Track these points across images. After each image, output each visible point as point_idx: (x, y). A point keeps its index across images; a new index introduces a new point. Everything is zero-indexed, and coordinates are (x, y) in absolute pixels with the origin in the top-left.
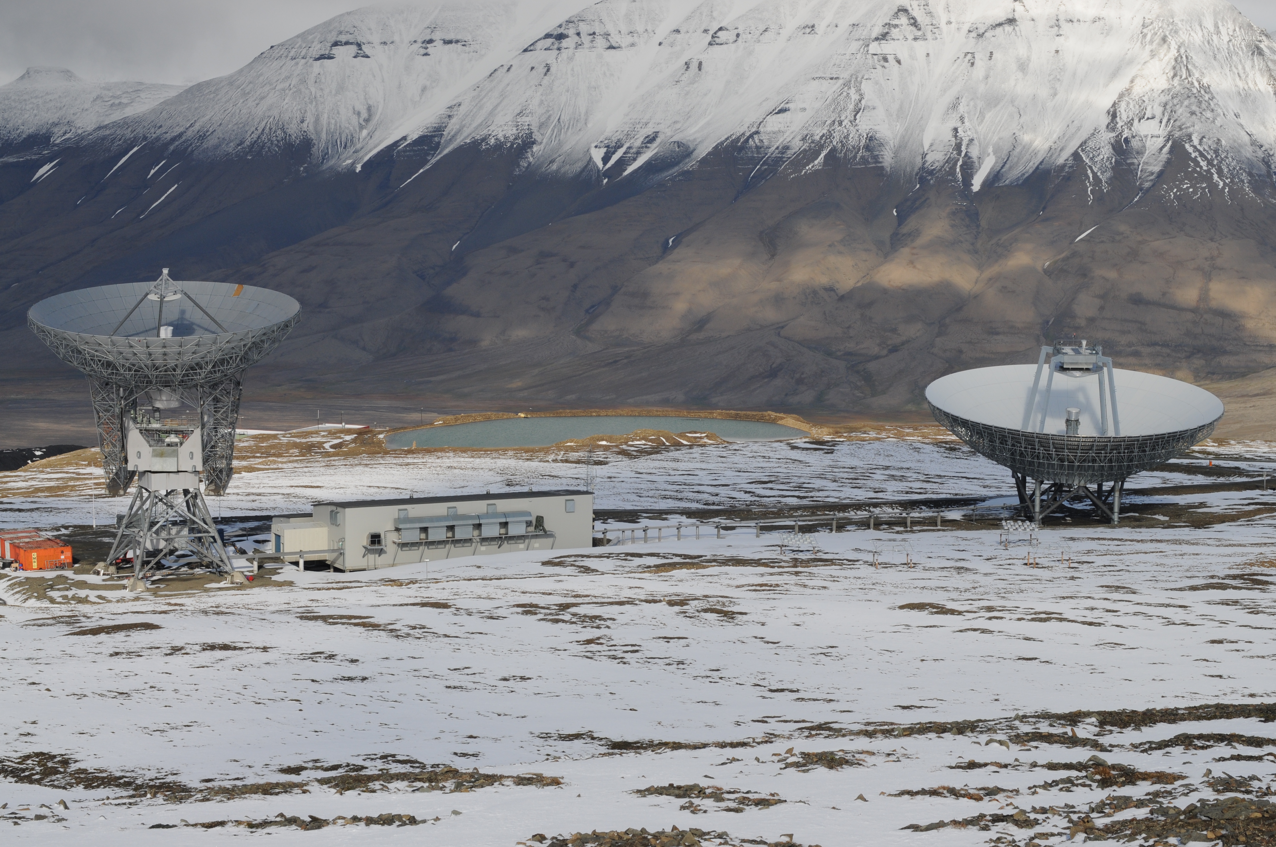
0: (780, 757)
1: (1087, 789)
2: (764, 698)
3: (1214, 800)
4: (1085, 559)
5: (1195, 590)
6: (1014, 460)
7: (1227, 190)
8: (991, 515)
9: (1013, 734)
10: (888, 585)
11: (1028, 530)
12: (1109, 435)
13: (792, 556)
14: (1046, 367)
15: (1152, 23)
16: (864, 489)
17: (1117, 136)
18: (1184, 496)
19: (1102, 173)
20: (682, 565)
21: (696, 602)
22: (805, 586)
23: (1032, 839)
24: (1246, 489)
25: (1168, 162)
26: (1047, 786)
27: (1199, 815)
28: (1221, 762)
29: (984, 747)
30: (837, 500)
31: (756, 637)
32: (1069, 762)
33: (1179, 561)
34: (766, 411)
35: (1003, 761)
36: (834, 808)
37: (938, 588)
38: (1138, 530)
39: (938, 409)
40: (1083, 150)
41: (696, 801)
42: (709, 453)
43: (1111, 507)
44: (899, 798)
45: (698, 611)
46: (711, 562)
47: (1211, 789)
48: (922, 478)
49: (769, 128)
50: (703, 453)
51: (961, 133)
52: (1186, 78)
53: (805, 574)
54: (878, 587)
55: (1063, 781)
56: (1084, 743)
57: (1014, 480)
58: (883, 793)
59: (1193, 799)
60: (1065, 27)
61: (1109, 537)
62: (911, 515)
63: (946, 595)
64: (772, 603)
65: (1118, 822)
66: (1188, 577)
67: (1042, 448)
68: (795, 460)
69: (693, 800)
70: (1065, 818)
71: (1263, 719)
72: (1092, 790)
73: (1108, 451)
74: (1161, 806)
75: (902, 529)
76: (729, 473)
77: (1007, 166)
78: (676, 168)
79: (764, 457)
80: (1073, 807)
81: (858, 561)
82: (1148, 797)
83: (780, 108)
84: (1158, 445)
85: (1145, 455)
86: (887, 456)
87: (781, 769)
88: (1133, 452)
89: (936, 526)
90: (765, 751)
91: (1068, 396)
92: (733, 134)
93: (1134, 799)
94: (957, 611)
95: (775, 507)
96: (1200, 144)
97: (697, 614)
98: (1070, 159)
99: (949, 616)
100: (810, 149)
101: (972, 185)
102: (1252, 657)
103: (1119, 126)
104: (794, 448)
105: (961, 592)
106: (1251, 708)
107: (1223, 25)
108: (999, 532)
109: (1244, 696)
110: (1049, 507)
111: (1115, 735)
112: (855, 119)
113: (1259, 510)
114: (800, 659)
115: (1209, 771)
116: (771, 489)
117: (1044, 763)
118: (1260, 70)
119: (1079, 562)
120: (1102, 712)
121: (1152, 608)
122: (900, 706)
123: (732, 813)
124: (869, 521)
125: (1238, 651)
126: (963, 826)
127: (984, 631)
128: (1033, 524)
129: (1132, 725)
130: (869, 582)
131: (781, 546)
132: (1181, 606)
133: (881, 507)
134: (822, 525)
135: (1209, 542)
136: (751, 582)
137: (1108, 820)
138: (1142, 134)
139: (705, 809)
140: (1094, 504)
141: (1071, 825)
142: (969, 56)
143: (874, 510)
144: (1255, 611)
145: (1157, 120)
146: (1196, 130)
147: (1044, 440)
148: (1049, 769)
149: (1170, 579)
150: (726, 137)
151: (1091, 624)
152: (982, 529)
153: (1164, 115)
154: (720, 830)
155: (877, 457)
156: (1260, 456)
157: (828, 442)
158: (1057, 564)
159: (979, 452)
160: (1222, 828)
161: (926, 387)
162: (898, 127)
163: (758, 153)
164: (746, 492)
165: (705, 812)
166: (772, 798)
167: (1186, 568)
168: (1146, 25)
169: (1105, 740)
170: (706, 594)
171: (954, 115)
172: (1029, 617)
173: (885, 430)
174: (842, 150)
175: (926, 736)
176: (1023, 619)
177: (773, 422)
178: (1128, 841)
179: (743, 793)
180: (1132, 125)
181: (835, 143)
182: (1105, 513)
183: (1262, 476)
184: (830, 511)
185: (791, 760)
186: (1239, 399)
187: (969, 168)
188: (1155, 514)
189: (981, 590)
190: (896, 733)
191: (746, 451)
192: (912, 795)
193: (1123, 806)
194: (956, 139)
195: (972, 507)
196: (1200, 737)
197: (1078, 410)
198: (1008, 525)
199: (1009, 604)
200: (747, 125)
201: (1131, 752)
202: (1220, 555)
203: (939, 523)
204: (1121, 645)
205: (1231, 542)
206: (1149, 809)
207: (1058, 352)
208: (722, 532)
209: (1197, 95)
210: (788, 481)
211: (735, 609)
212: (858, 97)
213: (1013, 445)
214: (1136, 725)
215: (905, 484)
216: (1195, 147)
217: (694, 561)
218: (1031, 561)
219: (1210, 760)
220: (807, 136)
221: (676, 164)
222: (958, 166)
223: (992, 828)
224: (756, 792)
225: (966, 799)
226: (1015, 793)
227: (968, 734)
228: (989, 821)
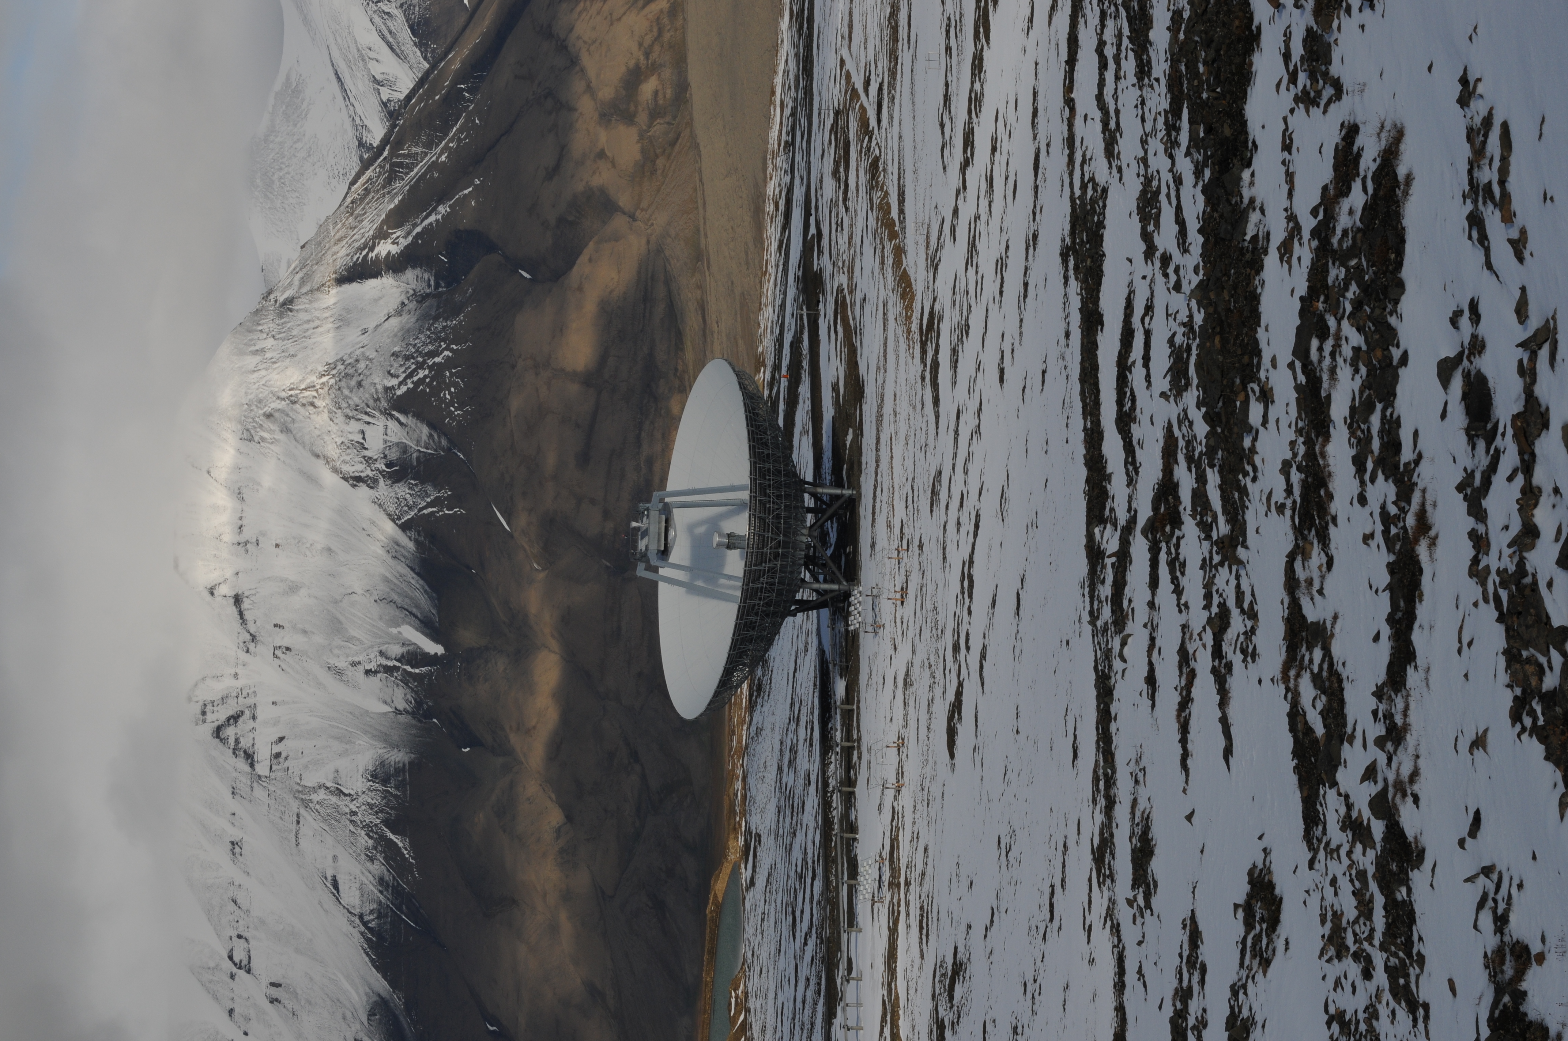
0: (1137, 914)
1: (1182, 542)
2: (1060, 928)
3: (1198, 390)
4: (897, 531)
5: (938, 400)
6: (775, 614)
7: (455, 347)
8: (841, 643)
9: (1113, 629)
10: (924, 771)
11: (861, 599)
12: (748, 498)
13: (885, 888)
14: (662, 572)
15: (247, 430)
16: (806, 798)
17: (384, 476)
18: (824, 409)
19: (428, 496)
20: (895, 1025)
21: (940, 1009)
22: (923, 874)
23: (1243, 611)
24: (817, 335)
25: (418, 416)
26: (1178, 591)
27: (1217, 410)
28: (1152, 380)
29: (1129, 665)
30: (818, 832)
31: (986, 936)
32: (1149, 563)
33: (902, 417)
34: (705, 915)
35: (1146, 642)
36: (1202, 852)
37: (929, 710)
38: (864, 466)
39: (709, 705)
40: (399, 518)
41: (1191, 1021)
42: (755, 989)
43: (835, 498)
44: (1191, 771)
45: (951, 1007)
46: (891, 990)
47: (1185, 394)
48: (793, 726)
49: (357, 902)
50: (756, 996)
51: (372, 666)
52: (317, 391)
53: (908, 873)
54: (926, 784)
55: (1172, 571)
56: (1125, 543)
57: (800, 615)
58: (1184, 791)
59: (1196, 415)
60: (249, 534)
61: (871, 501)
62: (839, 740)
63: (938, 701)
64: (943, 915)
65: (1224, 506)
66: (923, 408)
67: (762, 579)
68: (768, 881)
69: (1190, 1025)
70: (1217, 570)
71: (1099, 328)
72: (1183, 536)
73: (767, 499)
74: (1205, 454)
75: (855, 752)
76: (781, 964)
77: (414, 611)
78: (402, 1018)
79: (763, 920)
80: (1204, 560)
81: (893, 808)
82: (1194, 470)
83: (331, 888)
84: (761, 439)
85: (773, 455)
86: (765, 768)
87: (1152, 915)
88: (769, 469)
89: (853, 710)
90: (1130, 934)
91: (699, 546)
92: (362, 947)
93: (1195, 486)
94: (958, 688)
95: (825, 909)
96: (397, 377)
97: (955, 1008)
98: (409, 534)
99: (965, 698)
100: (384, 852)
101: (436, 654)
102: (1021, 334)
103: (371, 474)
104: (752, 883)
105: (934, 683)
106: (1085, 341)
107: (254, 344)
108: (862, 634)
109: (1068, 345)
110: (833, 572)
111: (1115, 505)
112: (350, 795)
113: (843, 320)
114: (1013, 883)
115: (1163, 395)
116: (802, 912)
117: (1149, 592)
118: (311, 302)
119: (902, 538)
120: (1087, 520)
121: (959, 451)
122: (1073, 762)
123: (1207, 978)
124: (845, 792)
125: (1013, 350)
126: (1226, 695)
127: (983, 656)
128: (853, 593)
129: (1104, 484)
130: (920, 794)
131: (873, 902)
132: (958, 418)
133: (829, 778)
134: (849, 851)
135: (880, 381)
136: (917, 940)
137: (1221, 519)
138: (381, 446)
139: (1201, 1011)
140: (831, 518)
141: (1226, 563)
142: (278, 653)
143: (831, 786)
144: (964, 329)
145: (366, 428)
146: (379, 381)
147: (751, 576)
148: (1157, 587)
149: (924, 429)
150: (364, 955)
151: (977, 526)
152: (858, 655)
153: (360, 420)
154: (1228, 994)
155: (767, 780)
156: (778, 317)
157: (746, 840)
158: (903, 565)
159: (764, 655)
160: (1234, 383)
161: (682, 718)
162: (362, 743)
163: (386, 916)
164: (806, 944)
165: (1204, 1010)
166: (1188, 928)
167: (911, 410)
168: (250, 437)
169: (1122, 517)
170: (930, 997)
171: (350, 674)
172: (967, 600)
173: (733, 770)
174: (387, 813)
175: (1113, 735)
176: (969, 608)
177: (719, 907)
178: (1247, 495)
179: (1181, 962)
180: (370, 458)
181: (378, 821)
182: (842, 505)
183: (802, 316)
184: (832, 840)
185: (1141, 901)
186: (708, 340)
187: (415, 657)
188: (845, 445)
189: (932, 658)
190: (1109, 771)
191: (755, 941)
192: (1187, 755)
193: (1204, 500)
194: (379, 672)
195: (831, 666)
196: (1120, 403)
197: (716, 535)
198: (854, 622)
199: (951, 625)
200: (351, 929)
201: (1138, 486)
202: (897, 368)
203: (849, 707)
204: (1003, 490)
205: (882, 354)
206: (1208, 469)
207: (644, 557)
208: (854, 974)
209: (337, 379)
210: (792, 891)
211: (950, 961)
212: (323, 791)
213: (757, 614)
214: (1105, 480)
215: (800, 747)
216: (401, 383)
217: (889, 1011)
218: (898, 596)
219: (1148, 393)
220: (367, 855)
221: (395, 1017)
222: (413, 671)
223: (1229, 658)
224: (1181, 947)
225: (1193, 690)
226: (1186, 630)
227: (1112, 684)
228: (1220, 663)
